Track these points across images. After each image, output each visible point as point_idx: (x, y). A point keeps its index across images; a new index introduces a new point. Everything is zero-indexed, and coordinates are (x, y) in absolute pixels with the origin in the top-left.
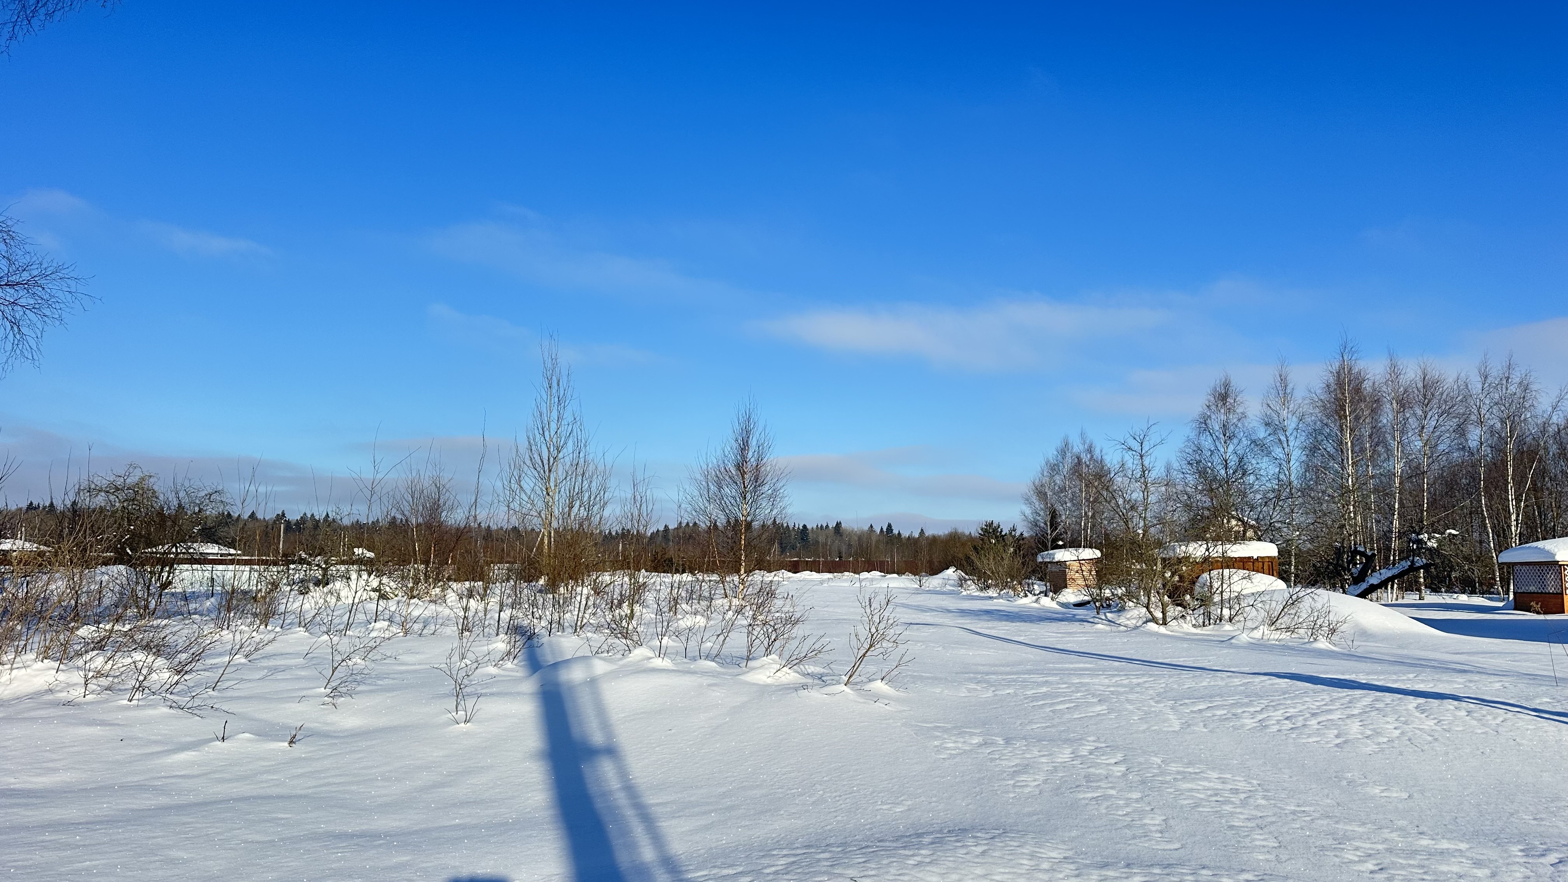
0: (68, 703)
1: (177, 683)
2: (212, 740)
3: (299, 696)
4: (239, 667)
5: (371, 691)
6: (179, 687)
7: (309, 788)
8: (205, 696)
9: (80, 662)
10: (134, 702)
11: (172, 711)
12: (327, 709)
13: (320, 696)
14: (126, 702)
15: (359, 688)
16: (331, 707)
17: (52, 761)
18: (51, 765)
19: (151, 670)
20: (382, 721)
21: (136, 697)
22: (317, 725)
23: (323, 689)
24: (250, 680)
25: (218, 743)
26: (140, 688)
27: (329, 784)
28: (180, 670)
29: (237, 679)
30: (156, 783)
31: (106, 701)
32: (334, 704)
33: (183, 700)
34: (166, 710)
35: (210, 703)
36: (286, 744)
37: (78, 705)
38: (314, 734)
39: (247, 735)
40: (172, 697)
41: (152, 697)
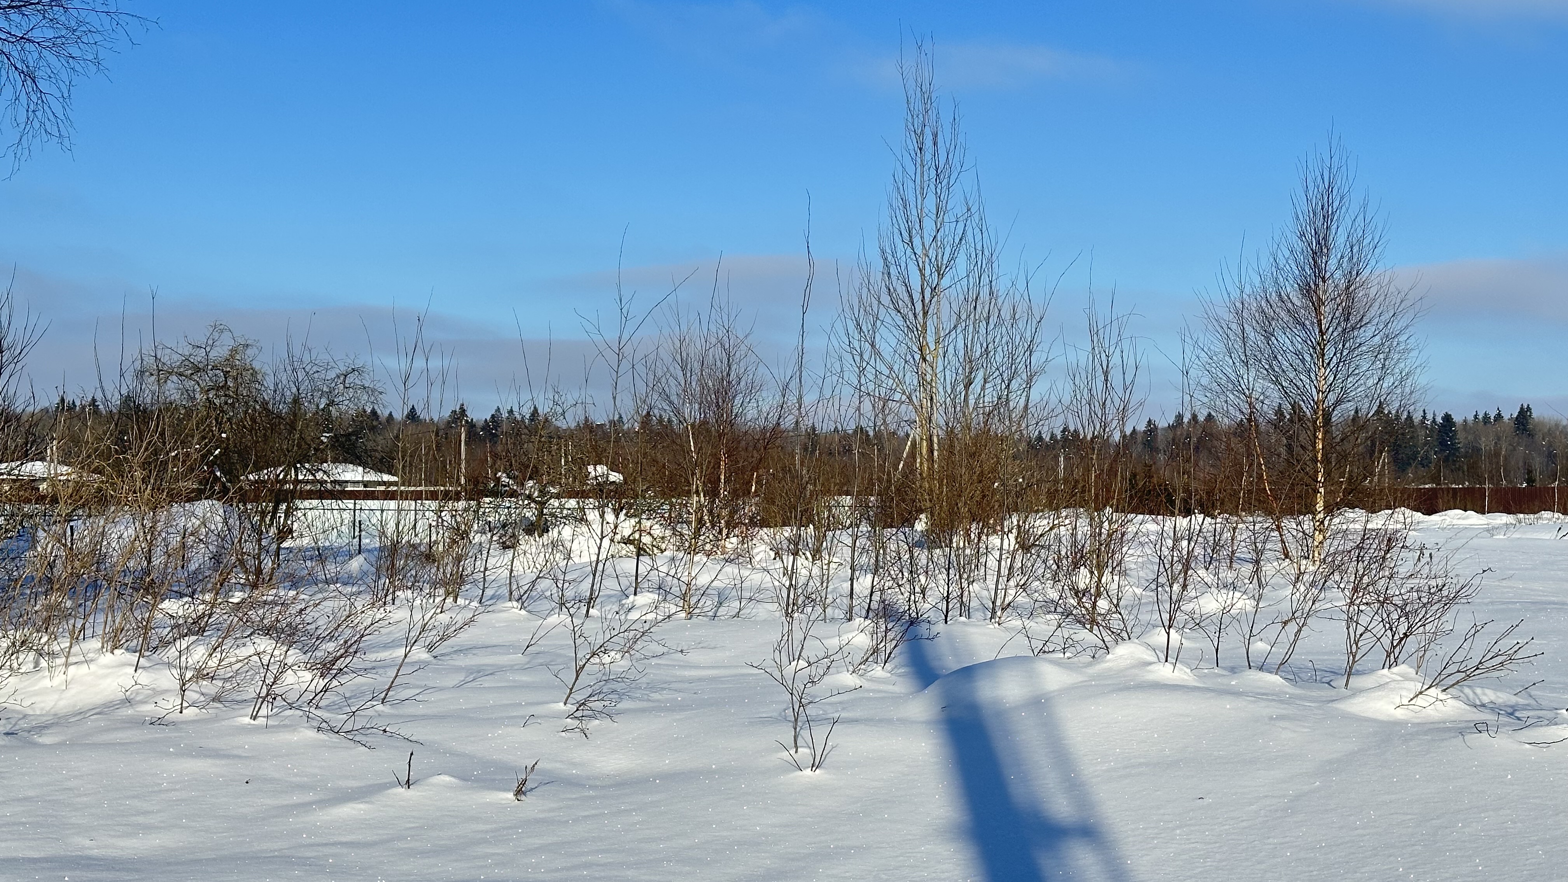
0: (158, 722)
1: (325, 690)
2: (391, 786)
3: (523, 717)
4: (421, 666)
5: (643, 710)
6: (329, 697)
7: (557, 870)
8: (369, 712)
9: (172, 652)
10: (261, 721)
11: (321, 736)
12: (570, 739)
13: (557, 716)
14: (247, 720)
15: (624, 705)
16: (578, 735)
17: (146, 813)
18: (141, 819)
19: (284, 667)
20: (667, 763)
21: (263, 711)
22: (558, 765)
23: (562, 704)
24: (441, 689)
25: (400, 790)
26: (269, 697)
27: (587, 866)
28: (326, 668)
29: (418, 687)
30: (308, 854)
31: (216, 718)
32: (582, 730)
33: (338, 719)
34: (312, 734)
35: (381, 723)
36: (511, 796)
37: (174, 723)
38: (552, 781)
39: (446, 779)
40: (318, 712)
41: (289, 712)
